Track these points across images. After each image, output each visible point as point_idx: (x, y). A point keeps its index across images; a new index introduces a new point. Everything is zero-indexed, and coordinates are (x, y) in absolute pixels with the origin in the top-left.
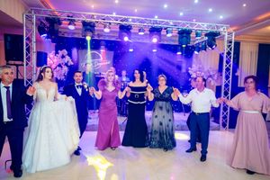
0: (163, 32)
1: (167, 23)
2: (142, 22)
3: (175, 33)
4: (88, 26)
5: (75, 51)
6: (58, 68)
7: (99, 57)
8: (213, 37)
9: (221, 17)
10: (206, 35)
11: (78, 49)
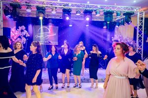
0: (94, 13)
1: (96, 7)
2: (78, 6)
3: (102, 13)
4: (41, 10)
5: (30, 27)
6: (18, 39)
7: (48, 31)
8: (129, 16)
9: (135, 1)
10: (124, 14)
11: (33, 25)
